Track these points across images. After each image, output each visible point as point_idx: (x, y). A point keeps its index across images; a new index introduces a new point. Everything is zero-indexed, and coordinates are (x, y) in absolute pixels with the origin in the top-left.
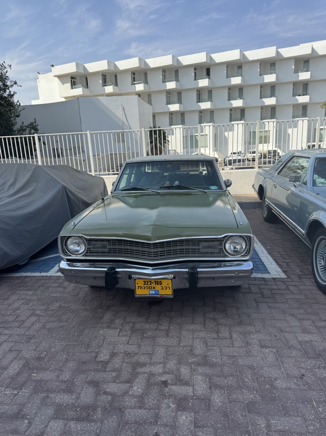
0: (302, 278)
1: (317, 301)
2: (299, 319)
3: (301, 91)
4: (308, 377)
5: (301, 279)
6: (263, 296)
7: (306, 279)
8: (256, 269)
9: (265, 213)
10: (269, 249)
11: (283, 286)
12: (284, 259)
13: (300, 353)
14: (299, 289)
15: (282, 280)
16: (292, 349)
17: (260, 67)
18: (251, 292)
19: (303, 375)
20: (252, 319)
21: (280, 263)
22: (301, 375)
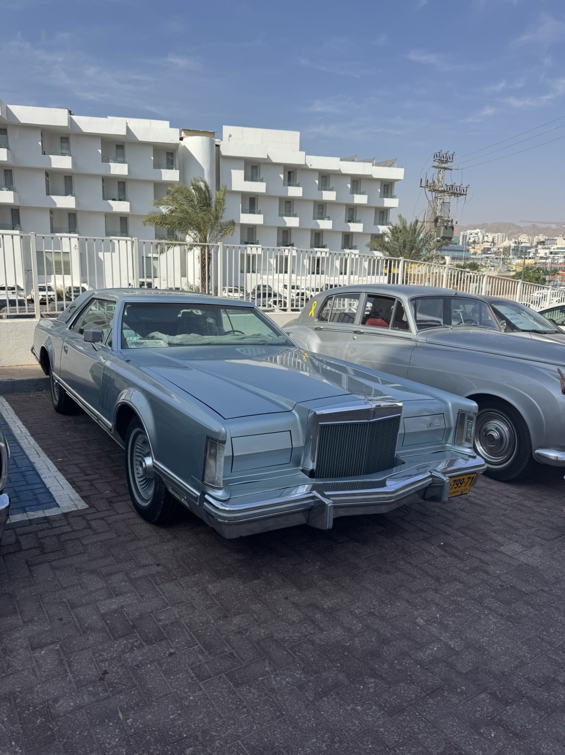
0: (114, 502)
1: (136, 536)
2: (104, 576)
3: (115, 192)
4: (113, 672)
5: (112, 504)
6: (43, 552)
7: (120, 503)
8: (34, 504)
9: (56, 399)
10: (60, 462)
11: (82, 524)
12: (87, 475)
13: (101, 635)
14: (107, 522)
15: (80, 514)
16: (88, 632)
17: (42, 140)
18: (20, 550)
19: (105, 673)
20: (17, 601)
21: (78, 484)
22: (102, 674)
